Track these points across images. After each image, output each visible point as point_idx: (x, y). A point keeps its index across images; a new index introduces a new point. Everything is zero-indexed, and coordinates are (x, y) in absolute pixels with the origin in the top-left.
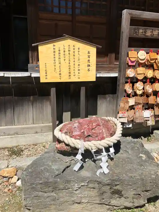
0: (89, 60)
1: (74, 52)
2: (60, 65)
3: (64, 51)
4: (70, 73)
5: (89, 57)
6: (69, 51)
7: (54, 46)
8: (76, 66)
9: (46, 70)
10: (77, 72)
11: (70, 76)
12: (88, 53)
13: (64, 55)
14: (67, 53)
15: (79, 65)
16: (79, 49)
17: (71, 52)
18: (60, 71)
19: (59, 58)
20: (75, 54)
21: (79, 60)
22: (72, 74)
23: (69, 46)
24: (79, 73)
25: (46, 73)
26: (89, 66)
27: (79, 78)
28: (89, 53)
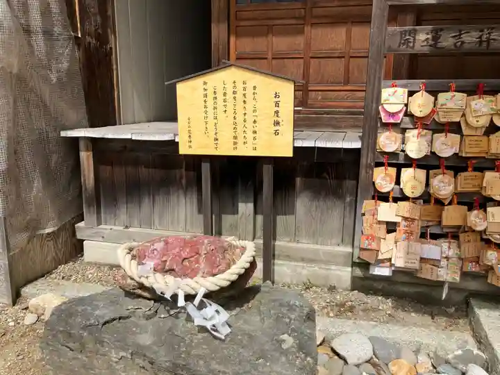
0: (277, 112)
1: (244, 95)
2: (216, 121)
3: (225, 94)
4: (235, 138)
5: (277, 104)
6: (234, 93)
7: (205, 83)
8: (249, 124)
9: (189, 131)
10: (250, 135)
11: (235, 143)
12: (275, 97)
13: (225, 101)
14: (230, 96)
15: (255, 122)
16: (255, 88)
17: (239, 96)
18: (216, 134)
19: (215, 108)
20: (246, 100)
21: (254, 111)
22: (240, 140)
23: (234, 82)
24: (255, 139)
25: (190, 136)
26: (277, 123)
27: (255, 149)
28: (276, 96)
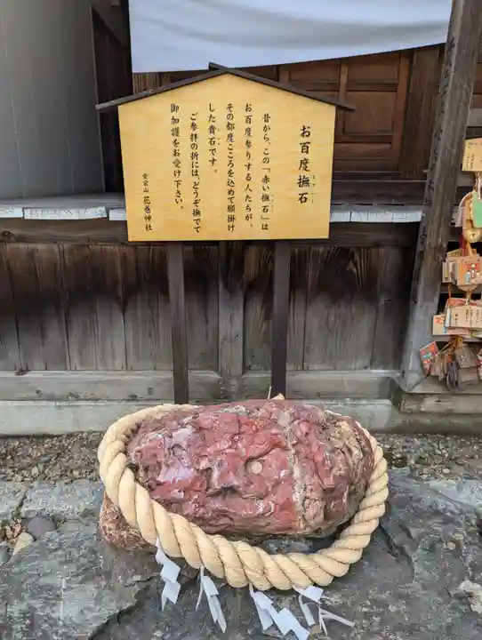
0: (304, 163)
1: (248, 131)
2: (196, 179)
3: (212, 129)
4: (231, 208)
5: (305, 148)
6: (230, 126)
7: (174, 108)
8: (257, 183)
9: (146, 199)
10: (257, 204)
11: (231, 219)
12: (303, 135)
13: (212, 142)
14: (222, 134)
15: (266, 179)
16: (267, 118)
17: (239, 134)
18: (196, 202)
19: (194, 155)
20: (250, 139)
21: (266, 160)
22: (240, 213)
23: (230, 106)
24: (265, 209)
25: (147, 209)
26: (304, 182)
27: (265, 227)
28: (305, 132)
